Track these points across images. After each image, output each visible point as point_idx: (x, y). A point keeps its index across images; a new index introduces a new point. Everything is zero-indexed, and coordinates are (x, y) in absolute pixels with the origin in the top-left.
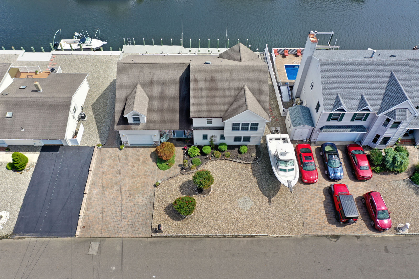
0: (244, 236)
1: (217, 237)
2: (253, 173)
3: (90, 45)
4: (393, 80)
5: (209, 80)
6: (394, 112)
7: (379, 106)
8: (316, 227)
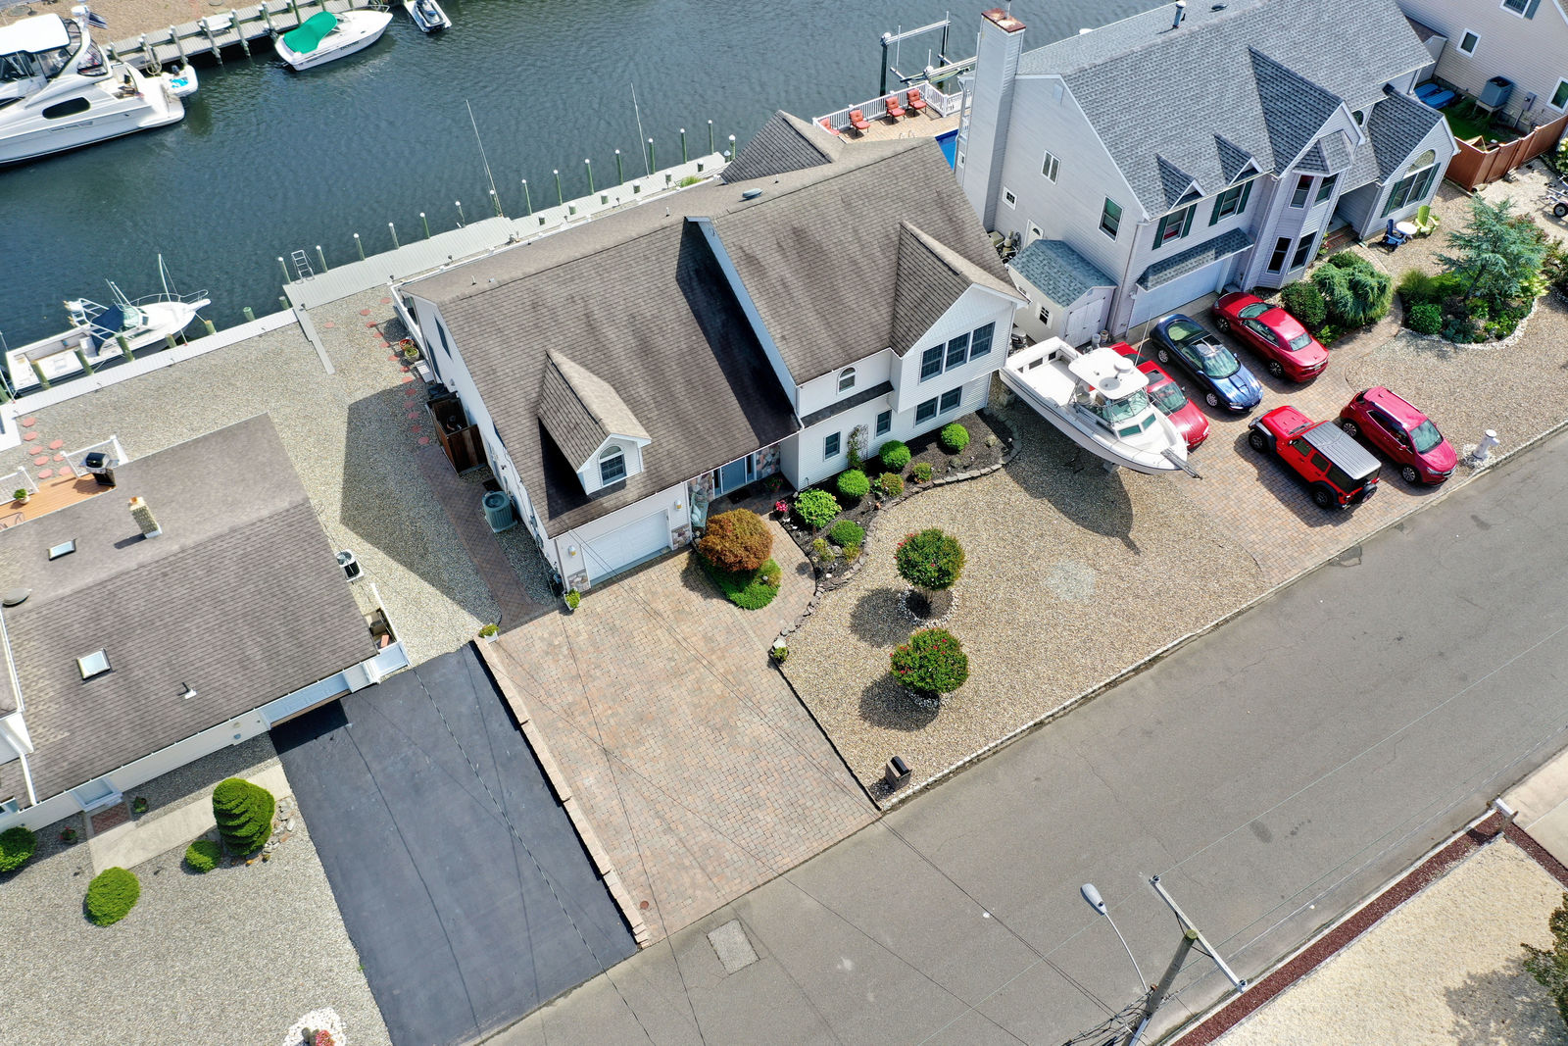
0: (1134, 670)
1: (1067, 711)
2: (1026, 489)
3: (148, 331)
4: (1269, 68)
5: (792, 244)
6: (1316, 149)
7: (1269, 152)
8: (1289, 553)
